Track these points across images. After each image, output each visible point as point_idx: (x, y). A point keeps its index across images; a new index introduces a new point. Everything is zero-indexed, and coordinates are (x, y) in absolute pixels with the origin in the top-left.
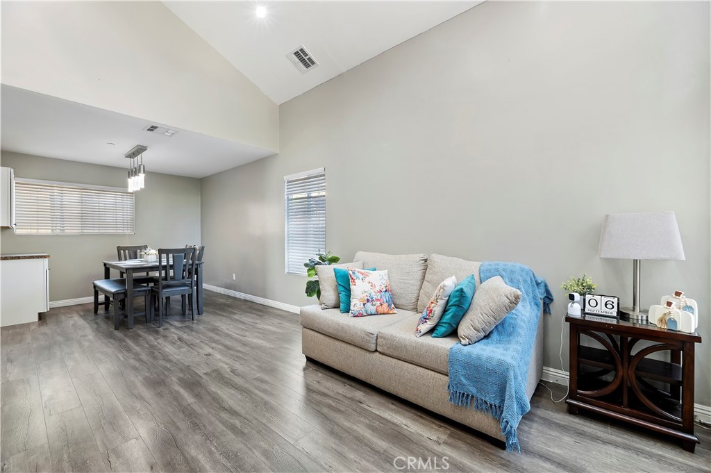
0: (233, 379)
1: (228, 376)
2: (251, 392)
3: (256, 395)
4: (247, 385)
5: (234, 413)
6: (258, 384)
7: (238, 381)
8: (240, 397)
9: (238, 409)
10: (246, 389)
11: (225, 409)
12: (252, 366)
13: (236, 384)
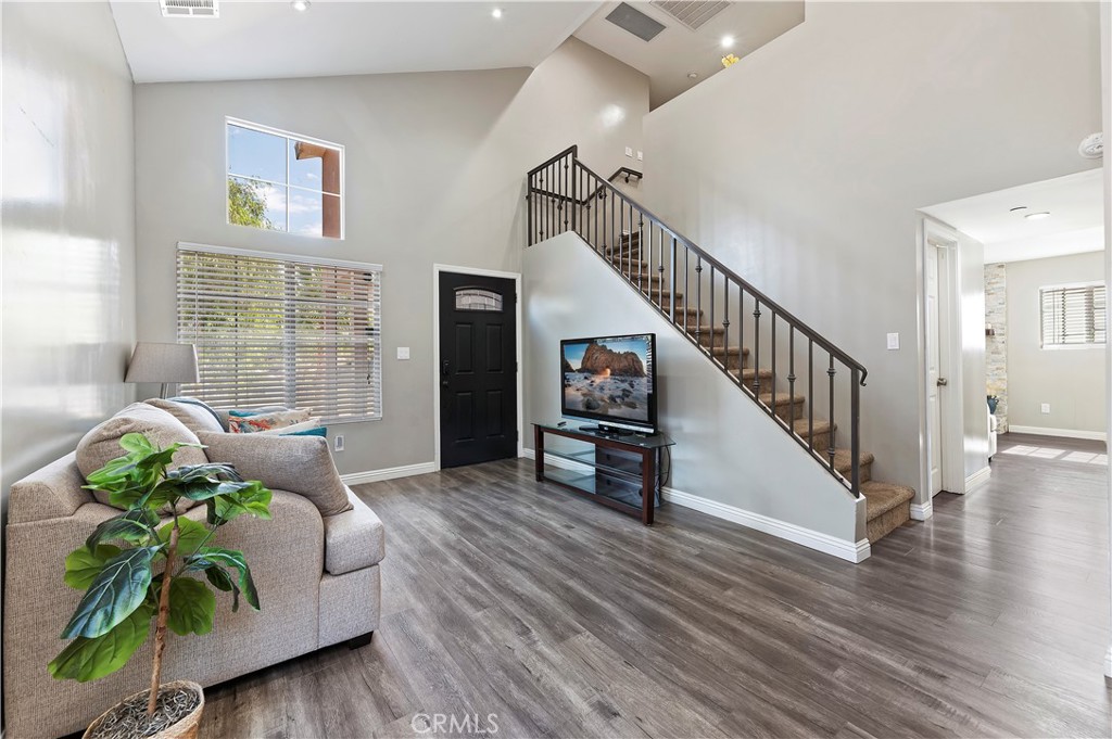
0: (522, 611)
1: (532, 618)
2: (493, 586)
3: (487, 581)
4: (498, 596)
5: (512, 564)
6: (483, 598)
7: (513, 608)
8: (509, 581)
9: (509, 568)
10: (500, 592)
11: (526, 569)
12: (487, 640)
13: (515, 601)
